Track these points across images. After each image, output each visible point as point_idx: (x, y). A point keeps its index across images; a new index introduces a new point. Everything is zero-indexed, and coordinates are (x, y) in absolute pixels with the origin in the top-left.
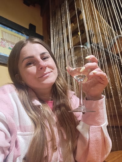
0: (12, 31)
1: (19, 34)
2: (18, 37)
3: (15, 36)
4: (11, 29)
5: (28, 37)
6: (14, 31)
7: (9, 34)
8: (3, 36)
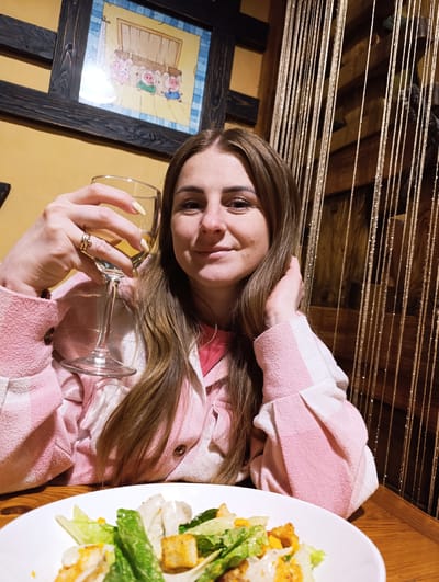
0: (151, 16)
1: (175, 25)
2: (170, 38)
3: (161, 35)
4: (148, 11)
5: (210, 33)
6: (159, 16)
7: (142, 29)
8: (121, 41)
